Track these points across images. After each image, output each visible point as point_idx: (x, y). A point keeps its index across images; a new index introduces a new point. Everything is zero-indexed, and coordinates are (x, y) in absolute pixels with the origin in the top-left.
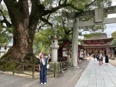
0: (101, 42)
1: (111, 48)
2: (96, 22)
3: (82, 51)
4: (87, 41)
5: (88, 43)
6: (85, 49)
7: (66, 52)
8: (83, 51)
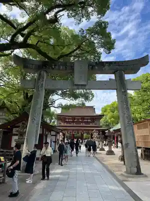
0: (86, 121)
3: (54, 135)
4: (67, 117)
5: (68, 120)
6: (60, 132)
8: (56, 136)
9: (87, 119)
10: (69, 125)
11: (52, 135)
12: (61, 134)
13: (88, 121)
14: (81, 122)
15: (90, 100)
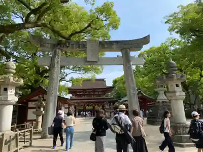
0: (97, 93)
1: (110, 102)
2: (89, 62)
3: (67, 108)
6: (72, 105)
7: (34, 110)
8: (69, 108)
9: (98, 92)
10: (80, 98)
11: (65, 108)
12: (73, 107)
13: (100, 93)
14: (92, 95)
15: (101, 72)
